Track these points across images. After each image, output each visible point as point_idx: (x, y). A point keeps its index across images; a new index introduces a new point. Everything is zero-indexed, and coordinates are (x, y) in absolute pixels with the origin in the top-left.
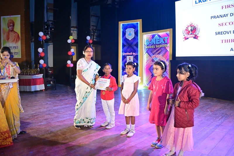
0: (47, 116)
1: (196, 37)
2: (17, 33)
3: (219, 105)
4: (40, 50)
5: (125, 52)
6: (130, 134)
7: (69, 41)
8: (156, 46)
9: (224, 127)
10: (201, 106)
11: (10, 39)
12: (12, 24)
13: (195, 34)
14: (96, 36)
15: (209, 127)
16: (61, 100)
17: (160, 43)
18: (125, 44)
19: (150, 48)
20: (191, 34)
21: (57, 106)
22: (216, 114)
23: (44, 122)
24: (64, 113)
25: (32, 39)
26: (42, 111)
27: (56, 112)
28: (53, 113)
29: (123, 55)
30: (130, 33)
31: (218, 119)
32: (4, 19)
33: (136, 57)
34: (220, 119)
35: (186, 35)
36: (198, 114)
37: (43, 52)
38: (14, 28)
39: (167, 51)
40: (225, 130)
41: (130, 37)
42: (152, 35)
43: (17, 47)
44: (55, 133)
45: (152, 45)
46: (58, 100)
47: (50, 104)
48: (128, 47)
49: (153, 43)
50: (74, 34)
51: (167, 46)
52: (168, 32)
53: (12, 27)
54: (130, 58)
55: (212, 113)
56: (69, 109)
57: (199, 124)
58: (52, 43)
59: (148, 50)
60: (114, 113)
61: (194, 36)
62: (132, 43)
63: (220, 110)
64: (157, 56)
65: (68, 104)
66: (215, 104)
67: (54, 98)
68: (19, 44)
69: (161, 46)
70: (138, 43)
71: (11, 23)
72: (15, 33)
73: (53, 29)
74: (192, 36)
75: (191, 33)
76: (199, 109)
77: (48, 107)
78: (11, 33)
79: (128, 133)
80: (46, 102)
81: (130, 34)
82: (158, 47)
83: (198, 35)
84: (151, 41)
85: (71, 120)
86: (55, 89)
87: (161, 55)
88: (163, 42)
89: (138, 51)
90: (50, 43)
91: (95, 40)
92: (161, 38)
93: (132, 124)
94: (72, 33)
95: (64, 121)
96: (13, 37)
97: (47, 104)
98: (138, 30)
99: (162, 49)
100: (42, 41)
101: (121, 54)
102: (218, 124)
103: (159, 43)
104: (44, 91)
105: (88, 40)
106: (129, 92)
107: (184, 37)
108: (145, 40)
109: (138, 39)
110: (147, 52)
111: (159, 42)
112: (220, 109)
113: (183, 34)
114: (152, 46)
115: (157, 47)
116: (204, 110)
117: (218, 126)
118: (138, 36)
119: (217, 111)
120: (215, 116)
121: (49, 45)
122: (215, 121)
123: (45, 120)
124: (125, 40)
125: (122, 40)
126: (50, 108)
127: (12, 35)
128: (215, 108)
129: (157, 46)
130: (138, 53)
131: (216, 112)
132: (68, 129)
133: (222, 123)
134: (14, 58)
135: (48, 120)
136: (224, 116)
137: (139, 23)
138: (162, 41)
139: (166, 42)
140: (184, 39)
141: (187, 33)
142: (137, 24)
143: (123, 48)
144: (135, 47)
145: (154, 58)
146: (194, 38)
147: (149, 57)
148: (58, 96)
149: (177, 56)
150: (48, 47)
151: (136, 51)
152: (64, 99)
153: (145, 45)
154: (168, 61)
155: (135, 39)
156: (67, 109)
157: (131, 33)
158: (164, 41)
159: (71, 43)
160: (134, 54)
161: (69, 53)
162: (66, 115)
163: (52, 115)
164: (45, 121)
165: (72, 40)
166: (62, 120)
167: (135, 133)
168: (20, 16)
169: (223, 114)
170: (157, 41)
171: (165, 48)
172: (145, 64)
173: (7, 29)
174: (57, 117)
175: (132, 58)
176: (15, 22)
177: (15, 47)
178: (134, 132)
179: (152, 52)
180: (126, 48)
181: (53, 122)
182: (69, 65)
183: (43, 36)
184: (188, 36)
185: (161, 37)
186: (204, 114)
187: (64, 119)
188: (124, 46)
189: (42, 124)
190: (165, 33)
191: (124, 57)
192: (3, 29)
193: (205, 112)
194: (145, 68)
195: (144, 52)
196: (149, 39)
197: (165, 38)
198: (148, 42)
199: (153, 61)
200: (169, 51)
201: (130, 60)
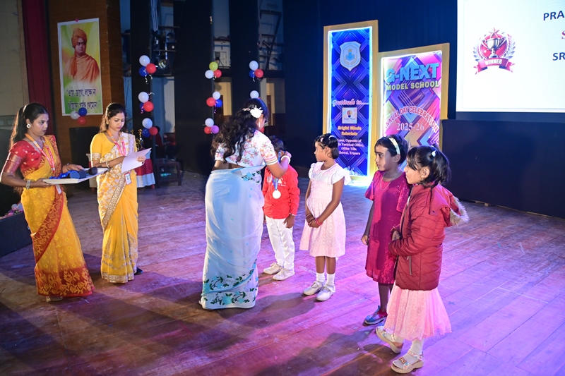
0: (153, 247)
1: (505, 65)
2: (93, 59)
3: (550, 232)
4: (144, 97)
5: (339, 99)
7: (209, 74)
8: (410, 86)
9: (545, 288)
10: (506, 232)
11: (77, 74)
12: (82, 39)
13: (502, 57)
14: (274, 59)
15: (510, 286)
16: (187, 209)
17: (421, 78)
18: (339, 79)
19: (397, 89)
20: (494, 57)
21: (178, 224)
22: (536, 256)
23: (144, 262)
24: (189, 240)
25: (126, 71)
27: (174, 238)
28: (166, 239)
29: (334, 106)
30: (350, 54)
31: (538, 268)
32: (64, 27)
33: (364, 111)
34: (542, 268)
35: (481, 60)
36: (493, 254)
37: (149, 100)
38: (85, 48)
39: (437, 97)
40: (546, 295)
41: (350, 62)
42: (401, 58)
43: (93, 91)
44: (163, 286)
45: (401, 82)
46: (182, 211)
47: (163, 220)
48: (346, 88)
49: (404, 78)
50: (222, 56)
51: (437, 86)
52: (439, 53)
53: (81, 46)
54: (349, 112)
55: (528, 251)
57: (487, 277)
58: (173, 78)
59: (392, 95)
60: (292, 246)
61: (501, 62)
62: (354, 78)
63: (550, 245)
64: (411, 109)
66: (542, 228)
67: (172, 205)
68: (98, 83)
69: (422, 85)
70: (367, 77)
71: (79, 37)
72: (88, 59)
73: (173, 47)
74: (495, 61)
75: (493, 54)
76: (500, 240)
77: (157, 227)
78: (80, 60)
79: (318, 292)
80: (154, 215)
81: (350, 57)
82: (415, 88)
83: (510, 60)
84: (399, 73)
86: (177, 183)
87: (421, 107)
88: (428, 76)
89: (368, 96)
90: (168, 78)
91: (272, 67)
92: (422, 66)
93: (329, 273)
94: (219, 53)
95: (188, 259)
96: (85, 68)
97: (156, 219)
98: (368, 47)
99: (425, 93)
100: (148, 77)
101: (329, 103)
102: (533, 279)
103: (417, 78)
105: (253, 71)
106: (320, 204)
107: (477, 63)
108: (386, 70)
109: (369, 68)
110: (389, 99)
111: (417, 75)
112: (551, 241)
113: (475, 56)
114: (402, 84)
115: (412, 87)
116: (510, 245)
117: (532, 284)
118: (368, 60)
119: (540, 247)
120: (532, 260)
121: (166, 83)
122: (530, 271)
123: (147, 255)
124: (339, 70)
125: (333, 70)
126: (161, 230)
127: (82, 64)
128: (537, 240)
129: (412, 84)
130: (368, 102)
131: (537, 251)
133: (544, 277)
134: (88, 114)
135: (152, 257)
136: (554, 261)
137: (370, 29)
138: (425, 73)
139: (434, 76)
140: (477, 70)
141: (485, 54)
142: (368, 31)
143: (333, 89)
144: (361, 88)
145: (404, 114)
146: (501, 67)
147: (393, 110)
148: (181, 200)
149: (458, 109)
150: (165, 86)
151: (363, 96)
152: (195, 208)
153: (384, 81)
154: (438, 121)
155: (362, 67)
156: (197, 232)
157: (353, 52)
158: (430, 73)
159: (214, 77)
160: (359, 103)
161: (210, 103)
162: (193, 246)
163: (163, 245)
164: (148, 257)
165: (215, 72)
166: (183, 257)
167: (335, 293)
168: (97, 20)
169: (553, 254)
170: (413, 72)
171: (431, 89)
172: (385, 128)
173: (71, 51)
174: (172, 250)
175: (354, 111)
176: (87, 35)
177: (90, 90)
178: (333, 290)
179: (400, 100)
180: (340, 88)
181: (164, 261)
182: (210, 128)
183: (148, 65)
184: (487, 63)
185: (422, 64)
186: (506, 254)
187: (187, 255)
188: (335, 84)
190: (431, 53)
191: (336, 111)
192: (62, 51)
193: (511, 250)
195: (384, 97)
196: (393, 69)
197: (432, 65)
198: (391, 74)
199: (403, 120)
200: (440, 96)
201: (349, 116)
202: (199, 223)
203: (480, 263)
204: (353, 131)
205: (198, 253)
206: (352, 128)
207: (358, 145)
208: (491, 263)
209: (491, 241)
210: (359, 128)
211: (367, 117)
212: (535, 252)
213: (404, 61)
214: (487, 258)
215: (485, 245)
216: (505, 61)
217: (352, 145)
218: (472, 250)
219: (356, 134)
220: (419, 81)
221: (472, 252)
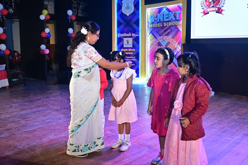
0: (11, 124)
1: (219, 11)
5: (122, 33)
6: (124, 148)
7: (42, 17)
8: (163, 25)
10: (224, 107)
13: (218, 6)
14: (81, 9)
15: (233, 137)
16: (31, 100)
18: (121, 21)
19: (156, 26)
20: (213, 6)
21: (26, 109)
22: (244, 119)
23: (5, 134)
24: (35, 119)
26: (3, 118)
27: (24, 118)
28: (19, 119)
29: (119, 37)
30: (128, 6)
33: (136, 40)
35: (205, 9)
36: (219, 119)
37: (4, 32)
39: (179, 30)
41: (128, 11)
42: (158, 8)
44: (20, 149)
45: (158, 22)
46: (28, 102)
47: (16, 108)
48: (125, 26)
49: (160, 20)
50: (49, 7)
51: (179, 24)
52: (181, 5)
54: (127, 41)
55: (239, 117)
56: (43, 114)
57: (219, 132)
58: (18, 20)
59: (153, 30)
61: (217, 9)
62: (130, 20)
64: (164, 38)
65: (41, 107)
66: (244, 104)
67: (21, 98)
69: (170, 24)
70: (138, 20)
74: (214, 9)
75: (212, 5)
76: (221, 111)
77: (12, 112)
79: (120, 146)
80: (9, 104)
81: (128, 8)
82: (166, 26)
83: (222, 8)
84: (157, 17)
85: (44, 129)
86: (23, 85)
87: (170, 37)
88: (174, 19)
89: (139, 31)
90: (15, 20)
91: (80, 15)
92: (170, 13)
93: (127, 134)
94: (47, 5)
95: (35, 130)
97: (11, 107)
98: (138, 2)
99: (172, 28)
100: (2, 17)
101: (115, 35)
102: (246, 132)
103: (168, 20)
104: (8, 88)
105: (69, 16)
107: (203, 10)
108: (149, 15)
109: (139, 15)
110: (151, 32)
111: (168, 18)
113: (202, 6)
114: (159, 24)
116: (228, 113)
118: (138, 10)
119: (246, 114)
120: (243, 122)
121: (14, 23)
122: (243, 128)
123: (7, 130)
124: (121, 15)
125: (118, 16)
126: (15, 113)
128: (243, 110)
129: (165, 24)
130: (139, 34)
131: (244, 116)
132: (40, 143)
135: (11, 131)
138: (172, 17)
139: (178, 18)
140: (203, 14)
141: (207, 5)
143: (118, 27)
144: (135, 26)
145: (160, 41)
146: (217, 12)
147: (153, 39)
148: (27, 95)
149: (192, 37)
150: (13, 25)
151: (136, 31)
152: (37, 99)
153: (148, 22)
154: (181, 45)
155: (135, 14)
156: (39, 114)
157: (130, 5)
158: (175, 17)
159: (46, 19)
160: (133, 35)
161: (43, 35)
162: (37, 122)
163: (17, 123)
164: (8, 131)
165: (46, 16)
166: (31, 129)
167: (131, 146)
170: (165, 17)
171: (176, 26)
172: (149, 49)
174: (24, 126)
175: (131, 40)
178: (130, 145)
179: (158, 33)
180: (122, 27)
181: (19, 133)
182: (44, 51)
183: (2, 10)
184: (209, 10)
185: (170, 11)
186: (227, 119)
187: (34, 128)
188: (119, 24)
189: (2, 136)
190: (176, 5)
191: (120, 40)
193: (229, 116)
194: (149, 54)
195: (148, 32)
196: (153, 15)
197: (176, 12)
198: (152, 18)
199: (159, 44)
200: (181, 30)
201: (128, 43)
202: (40, 108)
203: (213, 124)
204: (130, 52)
205: (41, 126)
206: (130, 50)
207: (133, 60)
208: (219, 124)
209: (217, 112)
210: (134, 50)
211: (138, 43)
212: (243, 117)
213: (160, 10)
214: (216, 121)
215: (213, 114)
216: (219, 9)
217: (130, 60)
218: (207, 117)
219: (132, 53)
220: (169, 21)
221: (207, 118)
